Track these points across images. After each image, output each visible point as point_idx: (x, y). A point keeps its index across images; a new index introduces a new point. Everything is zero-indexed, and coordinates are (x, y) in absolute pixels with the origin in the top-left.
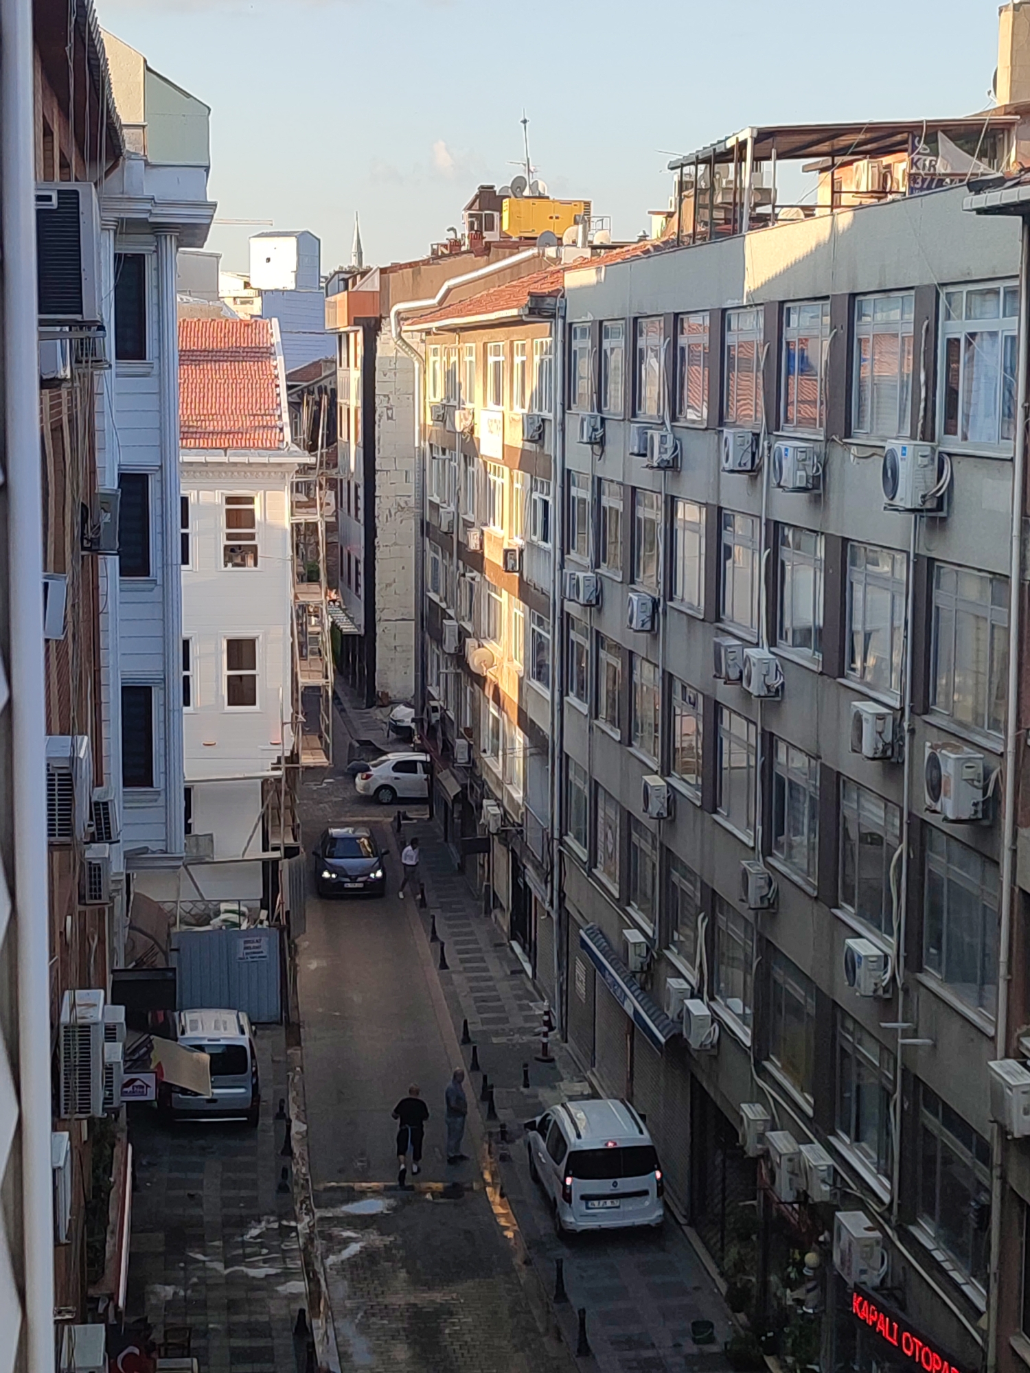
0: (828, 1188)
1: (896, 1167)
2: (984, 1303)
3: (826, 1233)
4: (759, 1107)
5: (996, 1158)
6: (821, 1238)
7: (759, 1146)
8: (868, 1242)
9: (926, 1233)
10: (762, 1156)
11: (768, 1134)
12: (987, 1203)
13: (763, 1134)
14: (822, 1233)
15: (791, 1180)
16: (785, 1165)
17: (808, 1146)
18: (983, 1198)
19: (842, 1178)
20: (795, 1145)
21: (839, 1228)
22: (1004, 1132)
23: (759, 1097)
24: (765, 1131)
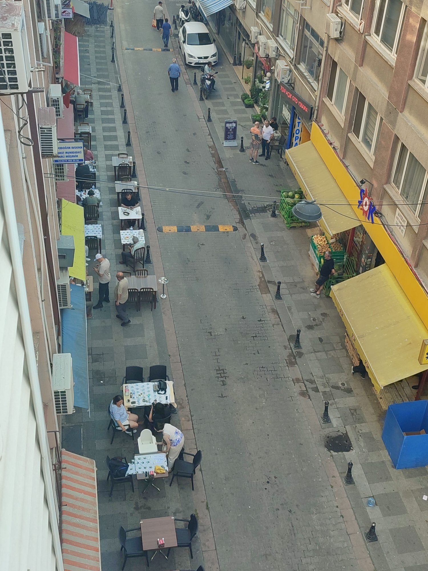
0: (275, 53)
1: (296, 47)
2: (317, 88)
3: (274, 67)
4: (256, 28)
5: (325, 45)
6: (272, 68)
7: (256, 40)
8: (285, 70)
9: (302, 67)
10: (256, 43)
11: (259, 36)
12: (321, 59)
13: (257, 36)
14: (272, 67)
15: (264, 50)
16: (263, 46)
17: (270, 40)
18: (320, 57)
19: (279, 50)
20: (267, 40)
21: (277, 65)
22: (329, 36)
23: (257, 24)
24: (258, 35)
